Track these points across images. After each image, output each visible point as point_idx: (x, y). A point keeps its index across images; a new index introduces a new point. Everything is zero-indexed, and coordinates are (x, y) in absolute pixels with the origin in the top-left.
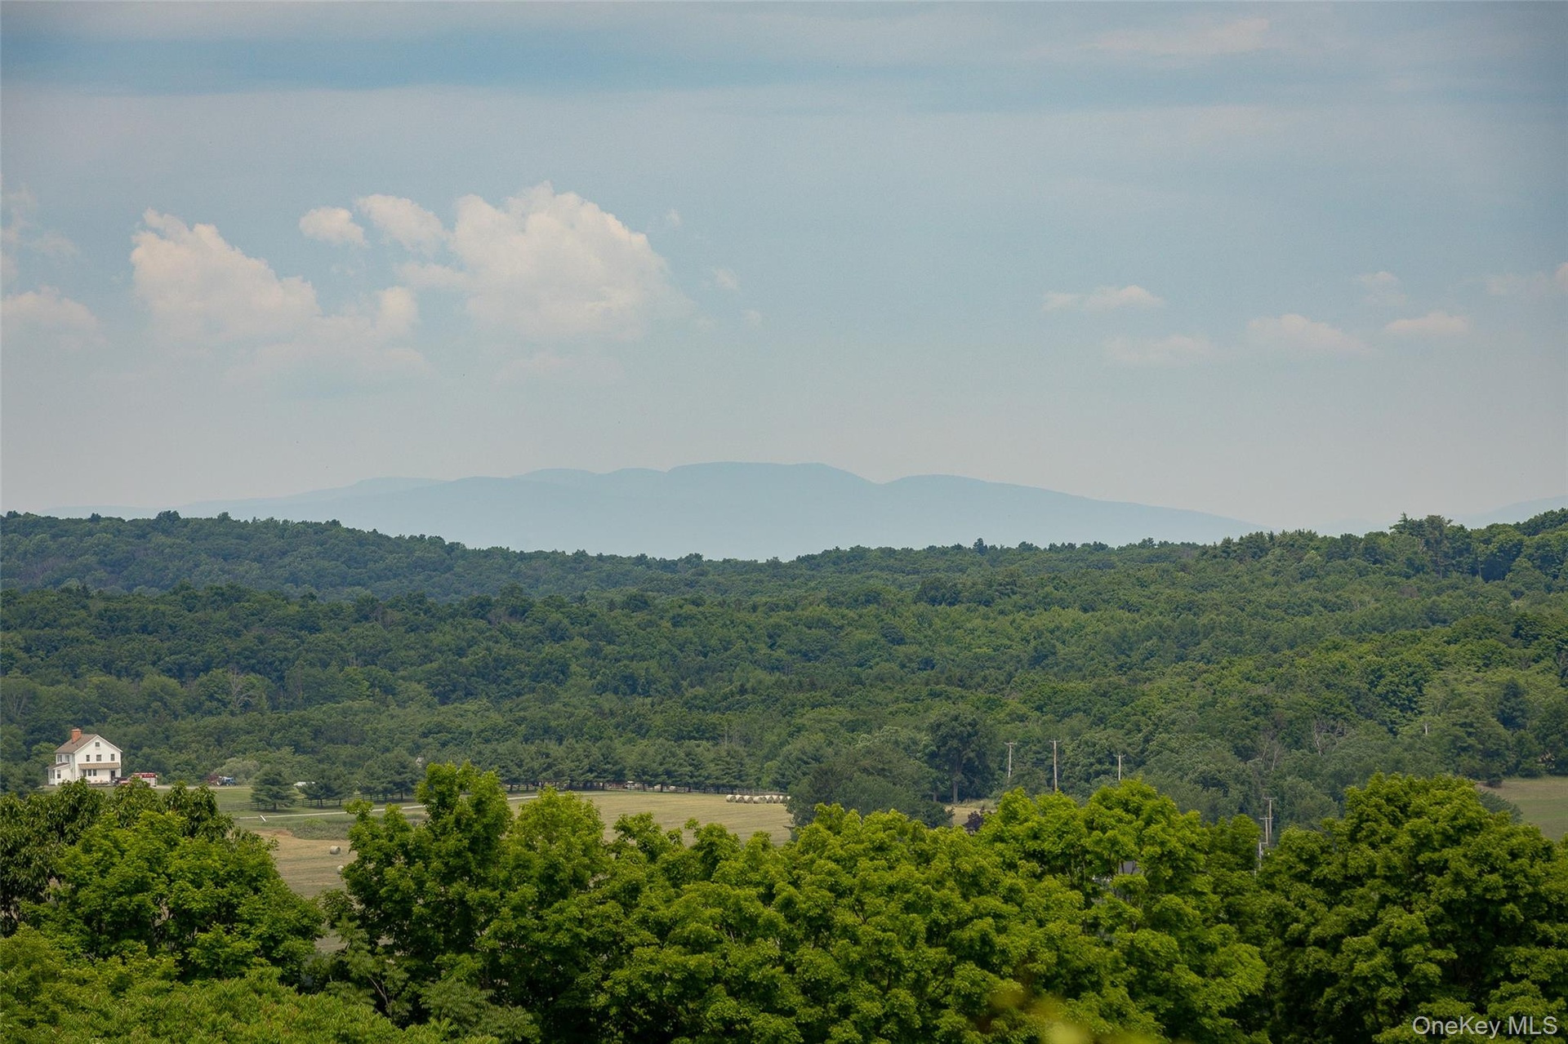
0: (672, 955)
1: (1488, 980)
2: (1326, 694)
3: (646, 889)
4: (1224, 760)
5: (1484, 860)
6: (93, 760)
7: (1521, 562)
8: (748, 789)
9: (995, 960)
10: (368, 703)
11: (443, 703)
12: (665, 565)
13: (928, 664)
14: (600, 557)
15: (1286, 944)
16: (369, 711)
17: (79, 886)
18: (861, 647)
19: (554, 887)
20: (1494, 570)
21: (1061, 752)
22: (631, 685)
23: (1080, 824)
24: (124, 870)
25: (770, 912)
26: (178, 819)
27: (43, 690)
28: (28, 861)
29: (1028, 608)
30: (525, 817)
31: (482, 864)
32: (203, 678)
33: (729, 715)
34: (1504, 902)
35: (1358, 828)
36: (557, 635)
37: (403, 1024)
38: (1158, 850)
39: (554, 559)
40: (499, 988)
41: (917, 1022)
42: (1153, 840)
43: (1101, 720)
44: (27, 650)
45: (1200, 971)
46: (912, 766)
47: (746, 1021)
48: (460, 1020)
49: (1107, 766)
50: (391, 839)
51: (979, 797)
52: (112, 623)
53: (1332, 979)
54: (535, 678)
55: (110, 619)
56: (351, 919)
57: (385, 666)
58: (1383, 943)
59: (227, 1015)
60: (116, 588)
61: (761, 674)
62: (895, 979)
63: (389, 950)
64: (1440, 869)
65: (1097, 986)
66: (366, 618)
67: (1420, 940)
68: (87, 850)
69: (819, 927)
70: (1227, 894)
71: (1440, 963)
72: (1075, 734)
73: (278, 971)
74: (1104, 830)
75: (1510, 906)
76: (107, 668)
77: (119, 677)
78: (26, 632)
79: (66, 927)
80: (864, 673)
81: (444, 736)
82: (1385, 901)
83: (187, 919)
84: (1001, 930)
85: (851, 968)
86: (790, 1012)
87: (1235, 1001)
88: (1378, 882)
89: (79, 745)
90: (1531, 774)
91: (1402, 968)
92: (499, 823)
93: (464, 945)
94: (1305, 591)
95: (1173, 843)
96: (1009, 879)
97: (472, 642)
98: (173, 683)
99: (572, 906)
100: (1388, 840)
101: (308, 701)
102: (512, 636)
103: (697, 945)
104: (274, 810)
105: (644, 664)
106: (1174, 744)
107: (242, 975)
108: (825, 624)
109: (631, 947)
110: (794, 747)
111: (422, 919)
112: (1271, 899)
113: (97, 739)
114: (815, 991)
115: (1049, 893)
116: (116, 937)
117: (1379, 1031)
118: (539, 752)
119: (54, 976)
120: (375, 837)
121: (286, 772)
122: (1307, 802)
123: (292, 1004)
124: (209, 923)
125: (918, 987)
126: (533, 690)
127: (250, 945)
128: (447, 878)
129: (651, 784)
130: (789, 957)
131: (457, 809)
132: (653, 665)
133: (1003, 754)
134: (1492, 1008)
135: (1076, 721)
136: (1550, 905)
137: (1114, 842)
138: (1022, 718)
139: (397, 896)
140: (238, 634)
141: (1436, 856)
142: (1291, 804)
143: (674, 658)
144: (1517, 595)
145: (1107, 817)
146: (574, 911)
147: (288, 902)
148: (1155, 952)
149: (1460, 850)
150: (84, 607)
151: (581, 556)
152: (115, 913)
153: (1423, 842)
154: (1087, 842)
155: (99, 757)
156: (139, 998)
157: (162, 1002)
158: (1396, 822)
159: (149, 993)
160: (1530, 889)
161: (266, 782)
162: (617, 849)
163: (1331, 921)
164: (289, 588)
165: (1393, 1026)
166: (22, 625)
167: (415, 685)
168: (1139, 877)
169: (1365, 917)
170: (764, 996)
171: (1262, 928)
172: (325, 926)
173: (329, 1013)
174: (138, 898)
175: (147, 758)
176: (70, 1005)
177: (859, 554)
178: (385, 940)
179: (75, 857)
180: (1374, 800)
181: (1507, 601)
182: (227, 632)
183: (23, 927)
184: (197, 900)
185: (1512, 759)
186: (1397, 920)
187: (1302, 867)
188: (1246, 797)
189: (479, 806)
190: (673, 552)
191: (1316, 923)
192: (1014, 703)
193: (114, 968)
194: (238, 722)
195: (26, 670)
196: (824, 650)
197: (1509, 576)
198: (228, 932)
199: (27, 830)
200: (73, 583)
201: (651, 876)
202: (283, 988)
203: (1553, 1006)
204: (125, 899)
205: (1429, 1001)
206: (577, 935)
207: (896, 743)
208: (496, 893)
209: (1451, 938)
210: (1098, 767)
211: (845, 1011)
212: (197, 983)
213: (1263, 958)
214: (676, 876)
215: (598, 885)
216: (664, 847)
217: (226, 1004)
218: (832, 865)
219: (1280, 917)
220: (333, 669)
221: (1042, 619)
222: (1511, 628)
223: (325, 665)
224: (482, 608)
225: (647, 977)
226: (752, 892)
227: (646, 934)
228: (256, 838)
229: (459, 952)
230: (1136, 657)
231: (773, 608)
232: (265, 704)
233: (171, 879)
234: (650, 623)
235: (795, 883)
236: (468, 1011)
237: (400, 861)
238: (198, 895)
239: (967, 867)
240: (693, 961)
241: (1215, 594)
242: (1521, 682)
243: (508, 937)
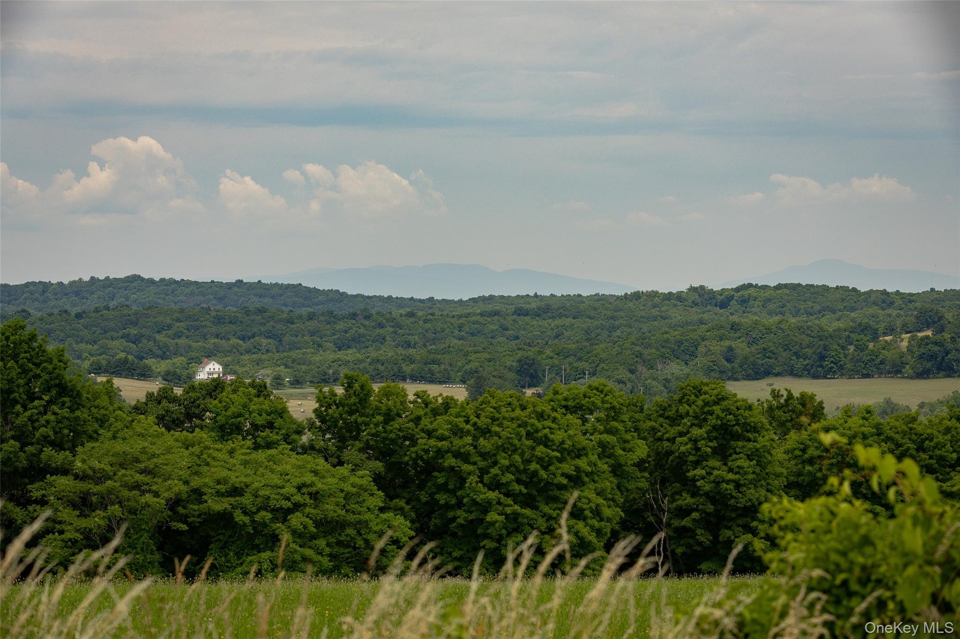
0: (432, 442)
1: (728, 453)
2: (663, 350)
3: (423, 418)
4: (625, 374)
5: (728, 411)
6: (212, 370)
7: (733, 302)
8: (451, 383)
9: (550, 444)
10: (313, 350)
11: (339, 350)
12: (421, 301)
13: (517, 338)
14: (397, 298)
15: (655, 439)
16: (312, 353)
17: (217, 415)
18: (492, 331)
19: (389, 417)
20: (724, 305)
21: (565, 370)
22: (408, 345)
23: (581, 395)
24: (233, 409)
25: (468, 427)
26: (253, 391)
27: (194, 344)
28: (199, 405)
29: (553, 318)
30: (379, 392)
31: (364, 408)
32: (252, 340)
33: (444, 356)
34: (734, 426)
35: (683, 398)
36: (381, 325)
37: (334, 466)
38: (609, 405)
39: (380, 298)
40: (369, 454)
41: (522, 467)
42: (607, 402)
43: (580, 359)
44: (188, 329)
45: (624, 450)
46: (511, 375)
47: (459, 467)
48: (356, 465)
49: (582, 376)
50: (331, 399)
51: (535, 387)
52: (219, 320)
53: (672, 453)
54: (373, 341)
55: (218, 319)
56: (316, 428)
57: (318, 337)
58: (690, 440)
59: (271, 463)
60: (219, 307)
61: (455, 341)
62: (514, 451)
63: (330, 439)
64: (711, 413)
65: (586, 455)
66: (311, 319)
67: (703, 439)
68: (220, 402)
69: (486, 432)
70: (634, 422)
71: (711, 447)
72: (570, 364)
73: (289, 447)
74: (590, 398)
75: (736, 427)
76: (217, 336)
77: (221, 339)
78: (187, 323)
79: (212, 430)
80: (494, 341)
81: (340, 363)
82: (693, 425)
83: (255, 427)
84: (551, 433)
85: (498, 448)
86: (475, 464)
87: (636, 460)
88: (691, 418)
89: (207, 364)
90: (736, 380)
91: (698, 449)
92: (368, 394)
93: (356, 438)
94: (655, 312)
95: (615, 403)
96: (554, 414)
97: (350, 328)
98: (241, 342)
99: (396, 425)
100: (694, 403)
101: (290, 349)
102: (365, 326)
103: (442, 438)
104: (278, 389)
105: (413, 337)
106: (606, 368)
107: (276, 448)
108: (478, 323)
109: (418, 439)
110: (468, 367)
111: (341, 428)
112: (650, 424)
113: (214, 362)
114: (484, 455)
115: (568, 420)
116: (231, 434)
117: (689, 472)
118: (375, 369)
119: (209, 448)
120: (325, 398)
121: (282, 375)
122: (655, 389)
123: (295, 459)
124: (264, 429)
125: (522, 455)
126: (371, 346)
127: (279, 438)
128: (351, 413)
129: (416, 381)
130: (475, 443)
131: (354, 389)
132: (416, 337)
133: (544, 371)
134: (730, 464)
135: (570, 359)
136: (750, 426)
137: (593, 403)
138: (552, 358)
139: (332, 420)
140: (265, 324)
141: (711, 409)
142: (650, 389)
143: (424, 335)
144: (732, 314)
145: (590, 393)
146: (397, 426)
147: (293, 421)
148: (608, 442)
149: (719, 407)
150: (209, 314)
151: (390, 297)
152: (231, 425)
153: (706, 404)
154: (583, 402)
155: (214, 369)
156: (239, 456)
157: (247, 458)
158: (697, 396)
159: (242, 454)
160: (743, 421)
161: (275, 379)
162: (414, 402)
163: (673, 431)
164: (283, 308)
165: (694, 470)
166: (186, 320)
167: (329, 344)
168: (602, 415)
169: (685, 431)
170: (465, 457)
171: (646, 434)
172: (306, 430)
173: (308, 462)
174: (239, 419)
175: (231, 369)
176: (214, 458)
177: (491, 297)
178: (328, 436)
179: (216, 404)
180: (688, 388)
181: (728, 316)
182: (261, 324)
183: (197, 430)
184: (260, 421)
185: (730, 374)
186: (696, 432)
187: (661, 412)
188: (633, 387)
189: (362, 387)
190: (424, 296)
191: (666, 433)
192: (548, 352)
193: (230, 445)
194: (263, 357)
195: (187, 337)
196: (479, 332)
197: (729, 307)
198: (271, 432)
199: (199, 395)
200: (204, 305)
201: (426, 414)
202: (291, 453)
203: (752, 463)
204: (234, 420)
205: (707, 461)
206: (397, 435)
207: (505, 366)
208: (368, 419)
209: (716, 438)
210: (579, 376)
211: (495, 463)
212: (260, 451)
213: (647, 445)
214: (435, 413)
215: (406, 416)
216: (431, 402)
217: (270, 459)
218: (492, 410)
219: (653, 430)
220: (299, 338)
221: (558, 322)
222: (730, 326)
223: (297, 336)
224: (354, 316)
225: (423, 450)
226: (462, 419)
227: (423, 435)
228: (281, 399)
229: (355, 441)
230: (593, 335)
231: (460, 317)
232: (275, 350)
233: (250, 413)
234: (415, 322)
235: (478, 417)
236: (358, 461)
237: (334, 407)
238: (260, 418)
239: (539, 409)
240: (440, 444)
241: (622, 313)
242: (734, 346)
243: (373, 435)
